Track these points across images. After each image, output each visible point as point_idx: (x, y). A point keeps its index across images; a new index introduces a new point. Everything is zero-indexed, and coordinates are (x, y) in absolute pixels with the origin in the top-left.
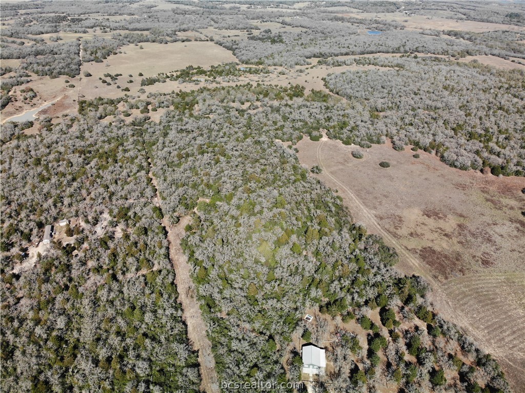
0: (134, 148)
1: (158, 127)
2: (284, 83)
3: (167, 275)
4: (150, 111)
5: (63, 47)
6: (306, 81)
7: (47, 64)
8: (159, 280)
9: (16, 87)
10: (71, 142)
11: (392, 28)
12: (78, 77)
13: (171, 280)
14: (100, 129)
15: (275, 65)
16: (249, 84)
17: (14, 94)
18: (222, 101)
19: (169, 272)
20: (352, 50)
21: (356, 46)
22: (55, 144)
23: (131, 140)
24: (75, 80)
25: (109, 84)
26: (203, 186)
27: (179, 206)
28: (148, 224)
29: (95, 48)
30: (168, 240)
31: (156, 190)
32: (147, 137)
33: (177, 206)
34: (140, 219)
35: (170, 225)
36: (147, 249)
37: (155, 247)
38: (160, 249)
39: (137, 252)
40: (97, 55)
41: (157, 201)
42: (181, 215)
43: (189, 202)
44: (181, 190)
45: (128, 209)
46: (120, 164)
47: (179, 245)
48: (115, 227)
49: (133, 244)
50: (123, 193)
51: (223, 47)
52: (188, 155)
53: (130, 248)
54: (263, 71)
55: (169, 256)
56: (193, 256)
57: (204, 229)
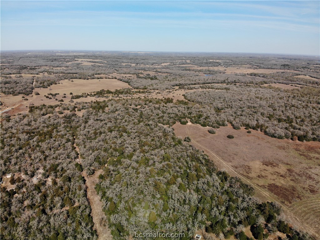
0: (64, 130)
1: (82, 118)
2: (160, 97)
3: (85, 209)
4: (77, 111)
5: (23, 80)
6: (173, 96)
7: (11, 88)
8: (78, 213)
10: (21, 127)
12: (30, 95)
15: (154, 89)
16: (139, 97)
18: (124, 105)
19: (86, 207)
21: (199, 80)
25: (51, 98)
26: (112, 150)
27: (95, 163)
28: (71, 174)
29: (43, 81)
30: (86, 186)
31: (78, 154)
32: (73, 124)
33: (93, 163)
34: (66, 171)
35: (88, 175)
36: (70, 192)
37: (76, 190)
38: (80, 191)
39: (62, 194)
40: (44, 84)
41: (79, 161)
42: (96, 169)
43: (102, 160)
44: (96, 152)
45: (58, 165)
46: (54, 139)
47: (94, 188)
48: (47, 178)
49: (59, 187)
50: (54, 156)
51: (123, 81)
52: (101, 133)
53: (57, 190)
54: (147, 92)
55: (86, 196)
56: (105, 195)
57: (113, 177)
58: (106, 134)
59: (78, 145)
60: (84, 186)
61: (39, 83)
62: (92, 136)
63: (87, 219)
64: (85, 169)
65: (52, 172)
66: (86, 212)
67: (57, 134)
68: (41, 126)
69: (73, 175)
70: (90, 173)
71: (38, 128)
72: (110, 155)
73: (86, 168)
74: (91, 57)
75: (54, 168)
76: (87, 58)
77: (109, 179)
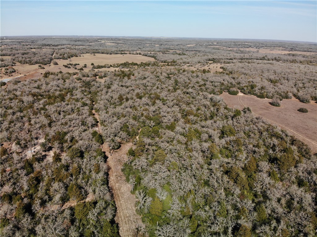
3: (105, 209)
4: (97, 78)
8: (92, 216)
12: (48, 65)
13: (111, 217)
19: (107, 204)
24: (46, 66)
25: (70, 68)
26: (144, 118)
27: (121, 133)
28: (85, 146)
29: (64, 53)
30: (108, 166)
31: (98, 122)
32: (93, 89)
33: (119, 132)
34: (77, 142)
35: (111, 150)
36: (80, 174)
37: (91, 171)
38: (97, 173)
39: (67, 177)
40: (64, 56)
41: (99, 129)
42: (123, 142)
43: (131, 130)
44: (123, 120)
45: (66, 134)
46: (66, 102)
47: (120, 171)
48: (49, 151)
49: (63, 166)
50: (63, 121)
51: (148, 56)
52: (127, 100)
53: (58, 170)
54: (177, 64)
55: (108, 184)
56: (140, 183)
57: (149, 154)
58: (134, 100)
59: (97, 111)
60: (104, 166)
61: (59, 54)
62: (116, 101)
63: (109, 230)
64: (107, 140)
65: (56, 142)
66: (106, 214)
67: (70, 98)
68: (53, 89)
69: (88, 148)
70: (114, 146)
71: (49, 91)
72: (142, 125)
73: (109, 139)
74: (114, 39)
75: (60, 138)
76: (110, 40)
77: (145, 155)
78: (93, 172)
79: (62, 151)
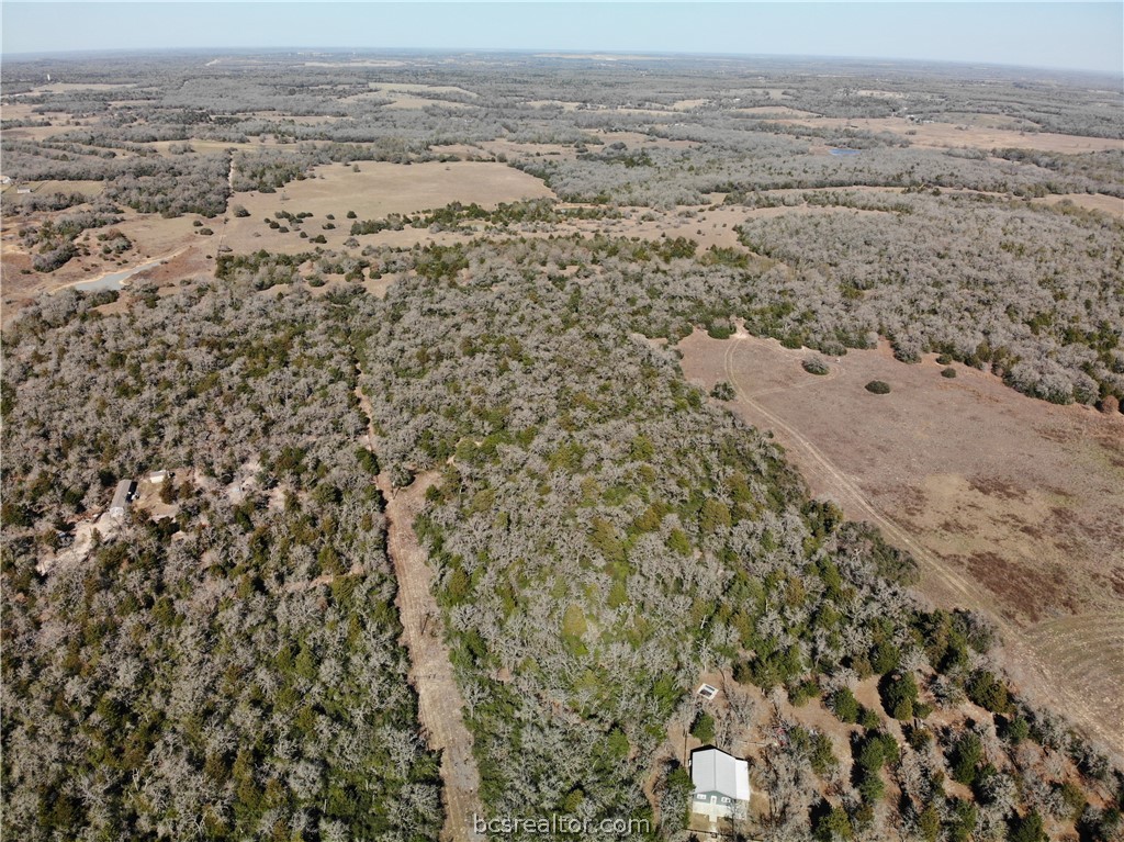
0: (326, 341)
1: (382, 304)
2: (651, 234)
3: (379, 585)
4: (367, 278)
5: (195, 163)
6: (699, 232)
7: (159, 191)
8: (359, 594)
9: (91, 230)
10: (193, 325)
11: (882, 144)
12: (220, 217)
13: (388, 597)
14: (257, 304)
15: (632, 204)
16: (576, 235)
17: (84, 243)
18: (520, 262)
19: (383, 579)
20: (799, 179)
21: (806, 172)
22: (159, 330)
23: (321, 326)
24: (215, 222)
25: (285, 230)
26: (470, 413)
27: (416, 450)
28: (344, 480)
29: (261, 169)
30: (387, 518)
31: (368, 421)
32: (355, 322)
33: (412, 450)
34: (328, 471)
35: (394, 487)
36: (336, 532)
37: (356, 528)
38: (367, 531)
39: (315, 537)
40: (264, 180)
41: (369, 441)
42: (419, 470)
43: (437, 444)
44: (421, 419)
45: (303, 452)
46: (293, 368)
47: (410, 527)
48: (271, 487)
49: (306, 518)
50: (294, 422)
51: (526, 172)
52: (440, 357)
53: (300, 526)
54: (608, 213)
55: (385, 549)
56: (441, 549)
57: (467, 497)
58: (456, 361)
59: (367, 391)
60: (379, 519)
61: (248, 173)
62: (411, 364)
63: (384, 612)
64: (386, 467)
65: (286, 471)
66: (380, 592)
67: (302, 355)
68: (254, 325)
69: (350, 484)
70: (399, 480)
71: (244, 331)
72: (466, 430)
75: (292, 460)
76: (410, 82)
77: (456, 500)
78: (360, 529)
79: (299, 489)
